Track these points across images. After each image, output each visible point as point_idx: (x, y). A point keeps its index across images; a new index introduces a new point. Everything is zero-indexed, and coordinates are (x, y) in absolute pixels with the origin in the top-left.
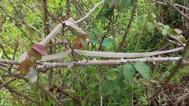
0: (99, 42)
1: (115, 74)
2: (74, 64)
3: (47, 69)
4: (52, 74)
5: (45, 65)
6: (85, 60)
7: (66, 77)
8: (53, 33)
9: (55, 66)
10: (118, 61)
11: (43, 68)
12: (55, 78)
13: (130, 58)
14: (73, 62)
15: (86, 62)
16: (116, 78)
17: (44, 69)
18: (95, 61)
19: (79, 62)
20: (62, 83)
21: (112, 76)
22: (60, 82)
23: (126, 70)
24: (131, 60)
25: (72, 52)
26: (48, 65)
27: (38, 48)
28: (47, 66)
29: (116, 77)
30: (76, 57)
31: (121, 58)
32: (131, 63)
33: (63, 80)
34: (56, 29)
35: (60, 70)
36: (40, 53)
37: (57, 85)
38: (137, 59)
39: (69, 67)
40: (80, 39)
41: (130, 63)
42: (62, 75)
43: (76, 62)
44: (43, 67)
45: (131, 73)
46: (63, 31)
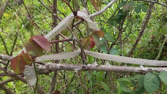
0: (107, 49)
1: (131, 84)
2: (83, 67)
3: (49, 70)
4: (56, 78)
5: (48, 65)
6: (95, 64)
7: (71, 82)
8: (60, 25)
9: (59, 68)
10: (137, 69)
11: (45, 69)
12: (58, 82)
13: (152, 66)
14: (82, 65)
15: (97, 66)
16: (133, 90)
17: (46, 71)
18: (108, 66)
19: (89, 65)
20: (65, 88)
21: (128, 87)
22: (63, 88)
23: (148, 80)
24: (153, 69)
25: (81, 53)
26: (52, 65)
27: (39, 40)
28: (50, 67)
29: (132, 88)
30: (85, 59)
31: (140, 65)
32: (154, 72)
33: (67, 86)
34: (65, 20)
35: (65, 75)
36: (40, 46)
37: (60, 91)
38: (161, 69)
39: (76, 70)
40: (93, 36)
41: (152, 72)
42: (66, 81)
43: (85, 65)
44: (45, 67)
45: (154, 85)
46: (73, 26)
